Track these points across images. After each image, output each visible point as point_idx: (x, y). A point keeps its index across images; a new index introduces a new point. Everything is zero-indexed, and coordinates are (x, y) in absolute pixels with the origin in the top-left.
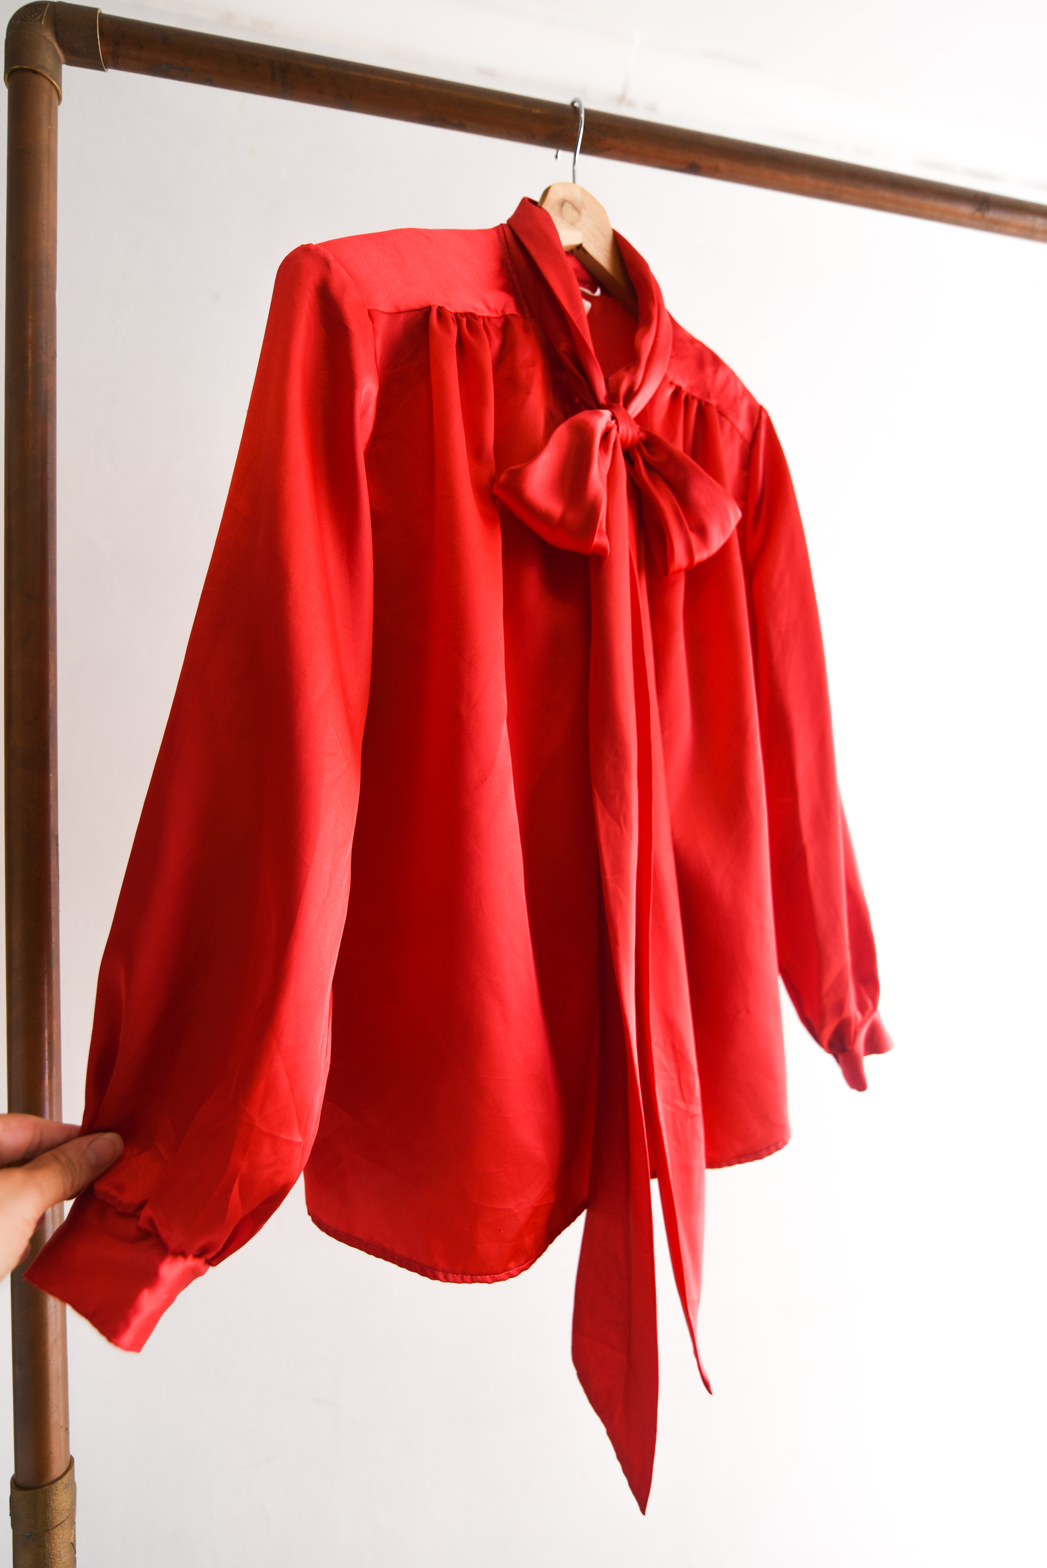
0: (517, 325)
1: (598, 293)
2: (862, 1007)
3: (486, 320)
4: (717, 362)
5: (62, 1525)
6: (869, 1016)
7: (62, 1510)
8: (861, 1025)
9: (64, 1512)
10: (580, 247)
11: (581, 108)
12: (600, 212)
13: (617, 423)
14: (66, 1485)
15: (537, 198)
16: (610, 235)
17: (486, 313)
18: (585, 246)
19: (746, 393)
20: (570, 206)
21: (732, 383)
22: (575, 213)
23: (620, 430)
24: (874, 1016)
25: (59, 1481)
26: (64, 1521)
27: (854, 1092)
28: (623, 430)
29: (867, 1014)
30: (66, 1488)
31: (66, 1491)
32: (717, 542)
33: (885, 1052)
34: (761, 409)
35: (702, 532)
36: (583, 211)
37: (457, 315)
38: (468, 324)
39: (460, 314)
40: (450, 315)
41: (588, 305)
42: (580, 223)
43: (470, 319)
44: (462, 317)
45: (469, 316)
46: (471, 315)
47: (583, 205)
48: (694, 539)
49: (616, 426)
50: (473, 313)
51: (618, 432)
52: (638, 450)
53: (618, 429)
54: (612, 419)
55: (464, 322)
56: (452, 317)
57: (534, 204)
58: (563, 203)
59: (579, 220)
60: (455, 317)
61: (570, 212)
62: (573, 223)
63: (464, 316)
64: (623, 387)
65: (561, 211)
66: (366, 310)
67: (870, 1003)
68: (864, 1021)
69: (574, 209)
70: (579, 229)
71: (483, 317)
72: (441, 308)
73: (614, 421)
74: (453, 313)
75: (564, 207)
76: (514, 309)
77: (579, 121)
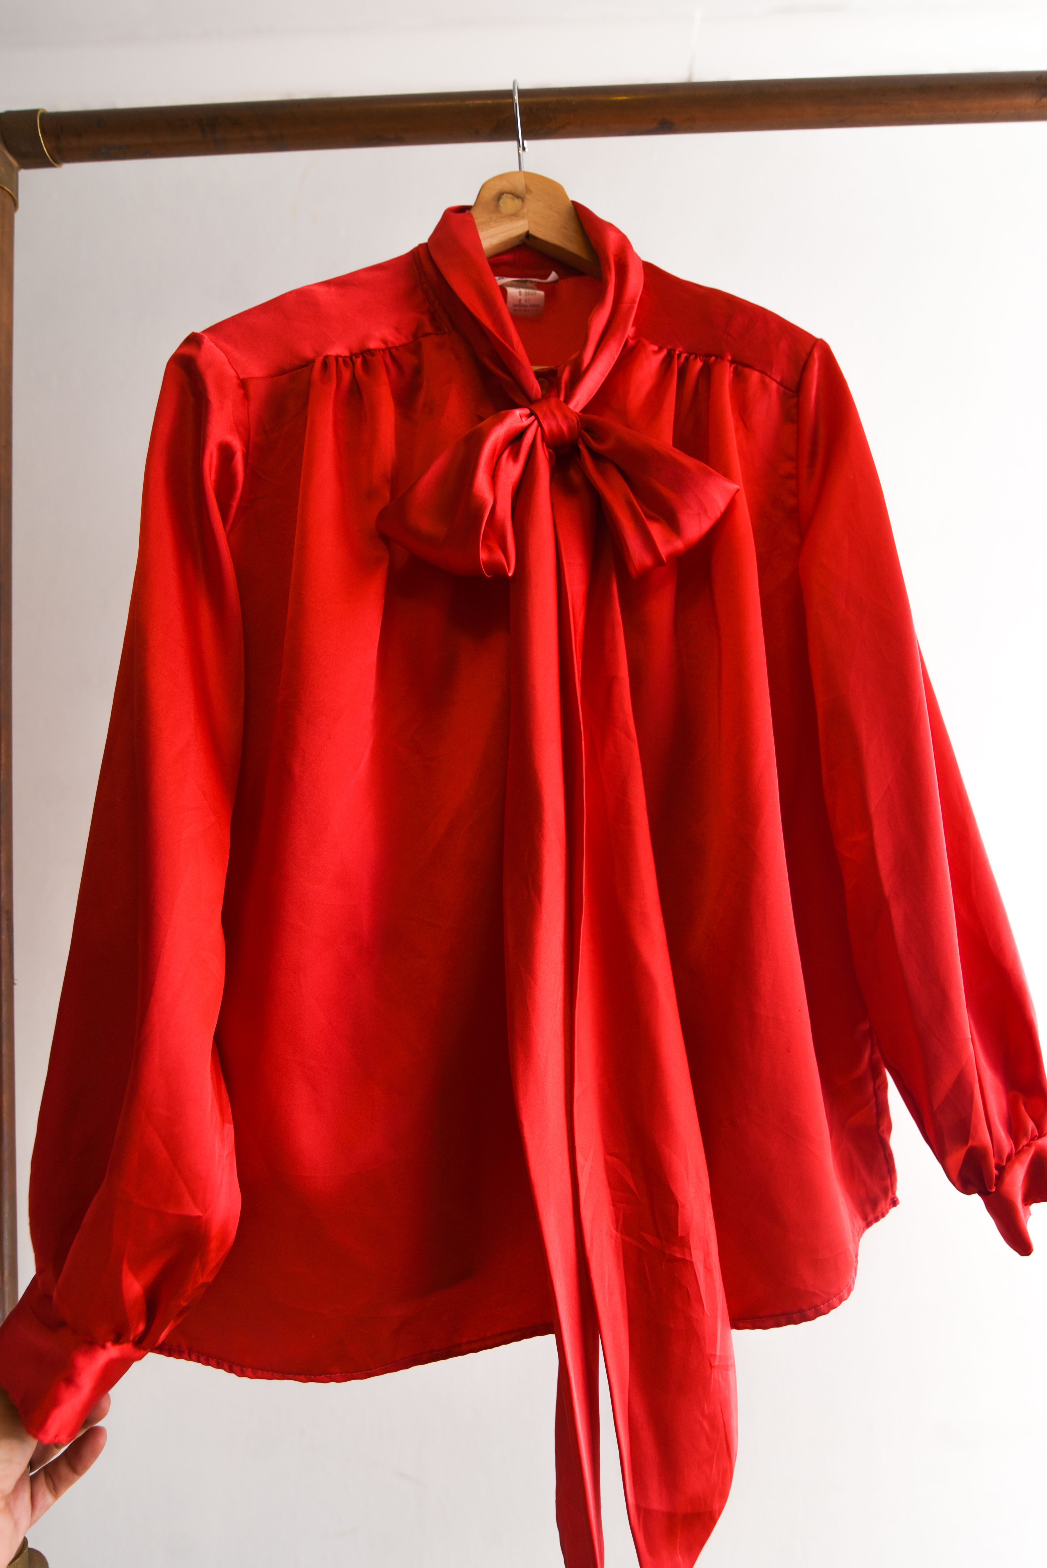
0: (430, 345)
1: (552, 277)
3: (394, 351)
6: (1029, 1145)
8: (1012, 1159)
10: (528, 235)
11: (515, 88)
12: (553, 189)
13: (537, 418)
15: (470, 202)
17: (397, 344)
18: (533, 232)
20: (510, 196)
22: (517, 201)
23: (545, 428)
28: (549, 425)
34: (817, 343)
36: (528, 196)
37: (351, 358)
38: (365, 362)
39: (354, 355)
40: (341, 360)
41: (541, 293)
42: (525, 210)
43: (368, 357)
44: (356, 357)
45: (366, 353)
46: (368, 352)
47: (528, 190)
48: (656, 530)
49: (536, 422)
50: (372, 349)
51: (539, 429)
52: (580, 440)
53: (540, 425)
54: (529, 416)
55: (359, 361)
56: (344, 361)
57: (463, 210)
58: (499, 196)
59: (522, 208)
60: (348, 360)
61: (509, 204)
62: (515, 215)
63: (361, 355)
64: (565, 376)
65: (497, 206)
66: (235, 381)
67: (1031, 1125)
68: (1018, 1152)
69: (515, 198)
70: (523, 217)
71: (388, 348)
72: (327, 357)
73: (532, 418)
74: (346, 357)
75: (501, 200)
76: (428, 329)
77: (512, 104)
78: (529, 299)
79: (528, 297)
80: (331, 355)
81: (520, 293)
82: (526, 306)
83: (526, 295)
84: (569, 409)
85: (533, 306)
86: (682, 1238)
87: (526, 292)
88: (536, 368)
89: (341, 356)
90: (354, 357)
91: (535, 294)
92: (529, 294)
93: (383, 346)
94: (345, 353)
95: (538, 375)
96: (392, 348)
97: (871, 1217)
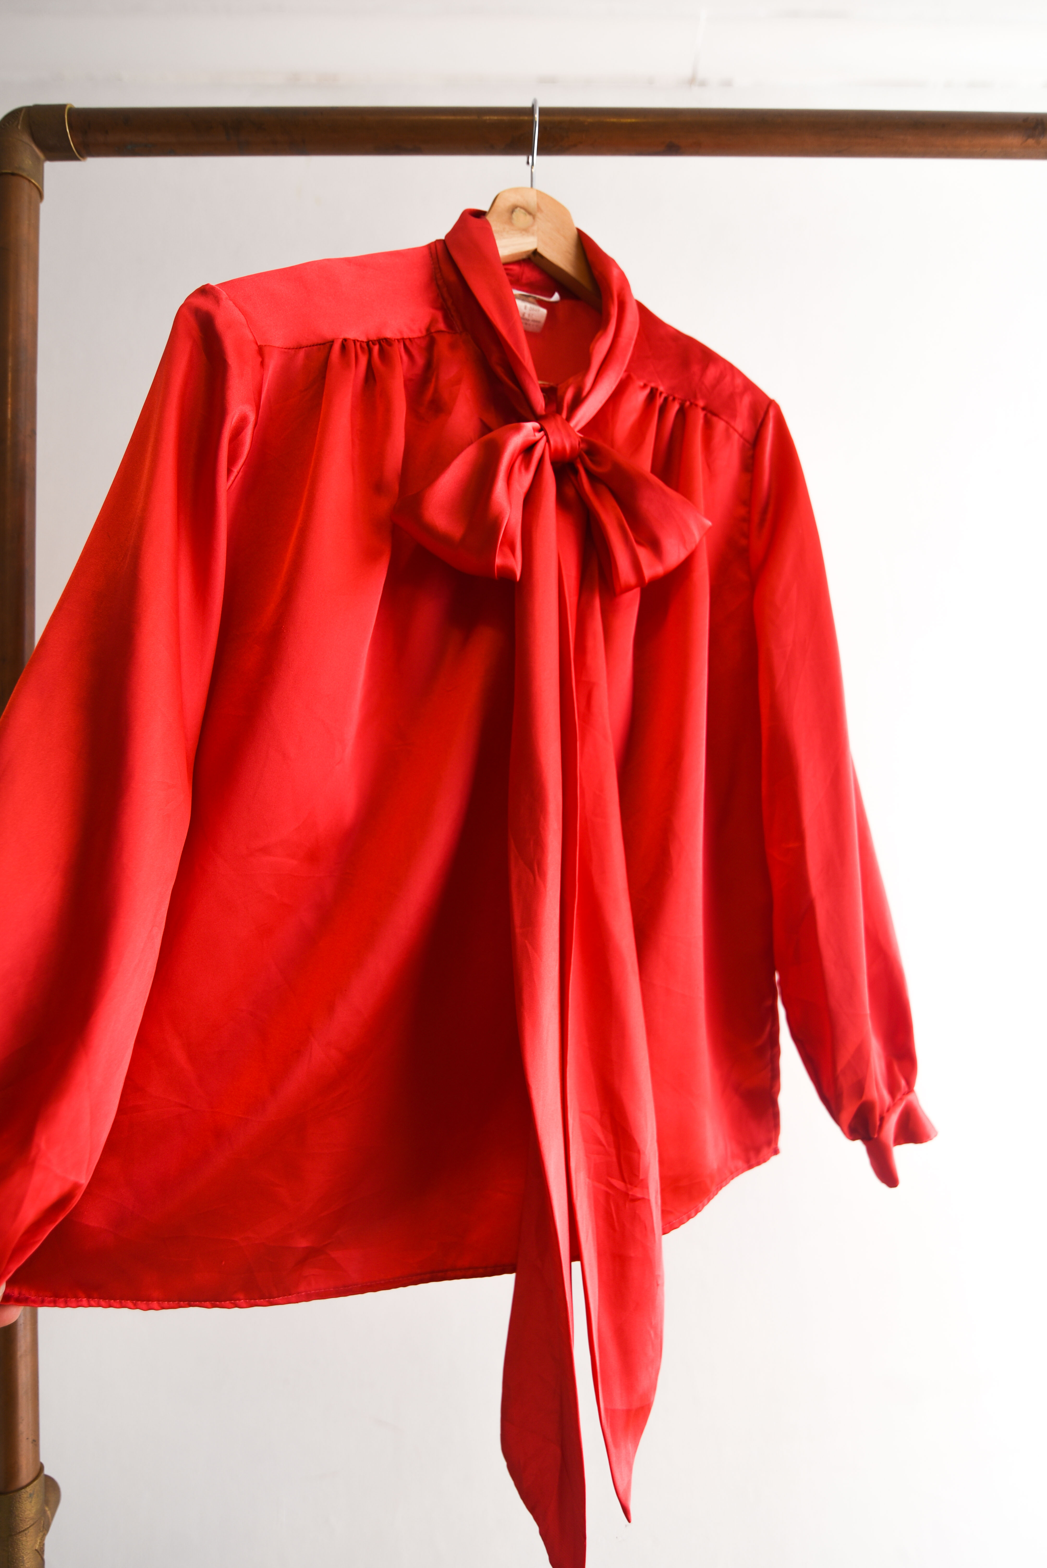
0: (443, 343)
1: (556, 297)
2: (893, 1088)
3: (408, 342)
4: (707, 356)
5: (26, 1532)
6: (901, 1099)
7: (26, 1518)
8: (889, 1110)
9: (27, 1520)
10: (535, 252)
11: (536, 106)
12: (561, 213)
13: (546, 434)
14: (30, 1494)
15: (485, 208)
16: (573, 236)
17: (411, 335)
18: (543, 251)
19: (749, 387)
20: (523, 211)
21: (728, 379)
22: (529, 218)
23: (552, 442)
24: (910, 1097)
25: (23, 1490)
26: (28, 1528)
27: (884, 1186)
28: (555, 441)
29: (899, 1096)
30: (30, 1497)
31: (30, 1500)
32: (674, 554)
33: (926, 1141)
34: (771, 404)
35: (655, 547)
36: (539, 215)
37: (368, 343)
38: (382, 351)
39: (371, 341)
40: (358, 344)
41: (543, 311)
42: (535, 228)
43: (384, 344)
44: (374, 344)
45: (383, 342)
46: (384, 341)
47: (539, 209)
48: (643, 554)
49: (545, 438)
50: (388, 338)
51: (547, 444)
52: (578, 460)
53: (548, 441)
54: (539, 431)
55: (376, 349)
56: (361, 346)
57: (479, 214)
58: (513, 209)
59: (532, 225)
60: (365, 345)
61: (520, 217)
62: (525, 230)
63: (377, 342)
64: (569, 395)
65: (511, 218)
66: (255, 347)
67: (903, 1083)
68: (894, 1105)
69: (527, 214)
70: (533, 234)
71: (403, 339)
72: (345, 340)
73: (542, 433)
74: (363, 342)
75: (514, 213)
76: (441, 326)
77: (532, 122)
78: (532, 315)
79: (532, 312)
80: (349, 339)
81: (525, 308)
82: (528, 320)
83: (530, 310)
84: (570, 427)
85: (534, 321)
86: (642, 1180)
87: (531, 308)
88: (540, 382)
89: (358, 341)
90: (370, 342)
91: (539, 310)
92: (533, 310)
93: (399, 337)
94: (363, 338)
95: (543, 390)
96: (406, 339)
97: (753, 1162)
